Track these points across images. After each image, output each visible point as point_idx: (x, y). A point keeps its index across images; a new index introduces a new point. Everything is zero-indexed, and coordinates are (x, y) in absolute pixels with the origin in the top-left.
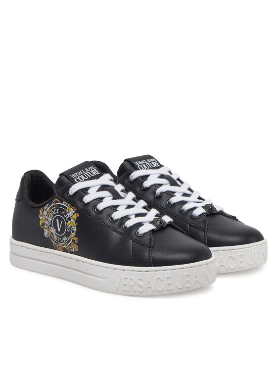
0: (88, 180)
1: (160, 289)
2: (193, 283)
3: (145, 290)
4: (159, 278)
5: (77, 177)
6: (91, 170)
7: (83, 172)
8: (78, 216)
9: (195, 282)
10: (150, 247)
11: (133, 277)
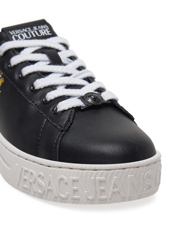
0: (30, 39)
1: (62, 196)
2: (110, 194)
3: (46, 193)
4: (62, 179)
5: (17, 34)
6: (40, 29)
7: (28, 30)
8: (3, 81)
9: (114, 193)
10: (62, 131)
11: (34, 172)
